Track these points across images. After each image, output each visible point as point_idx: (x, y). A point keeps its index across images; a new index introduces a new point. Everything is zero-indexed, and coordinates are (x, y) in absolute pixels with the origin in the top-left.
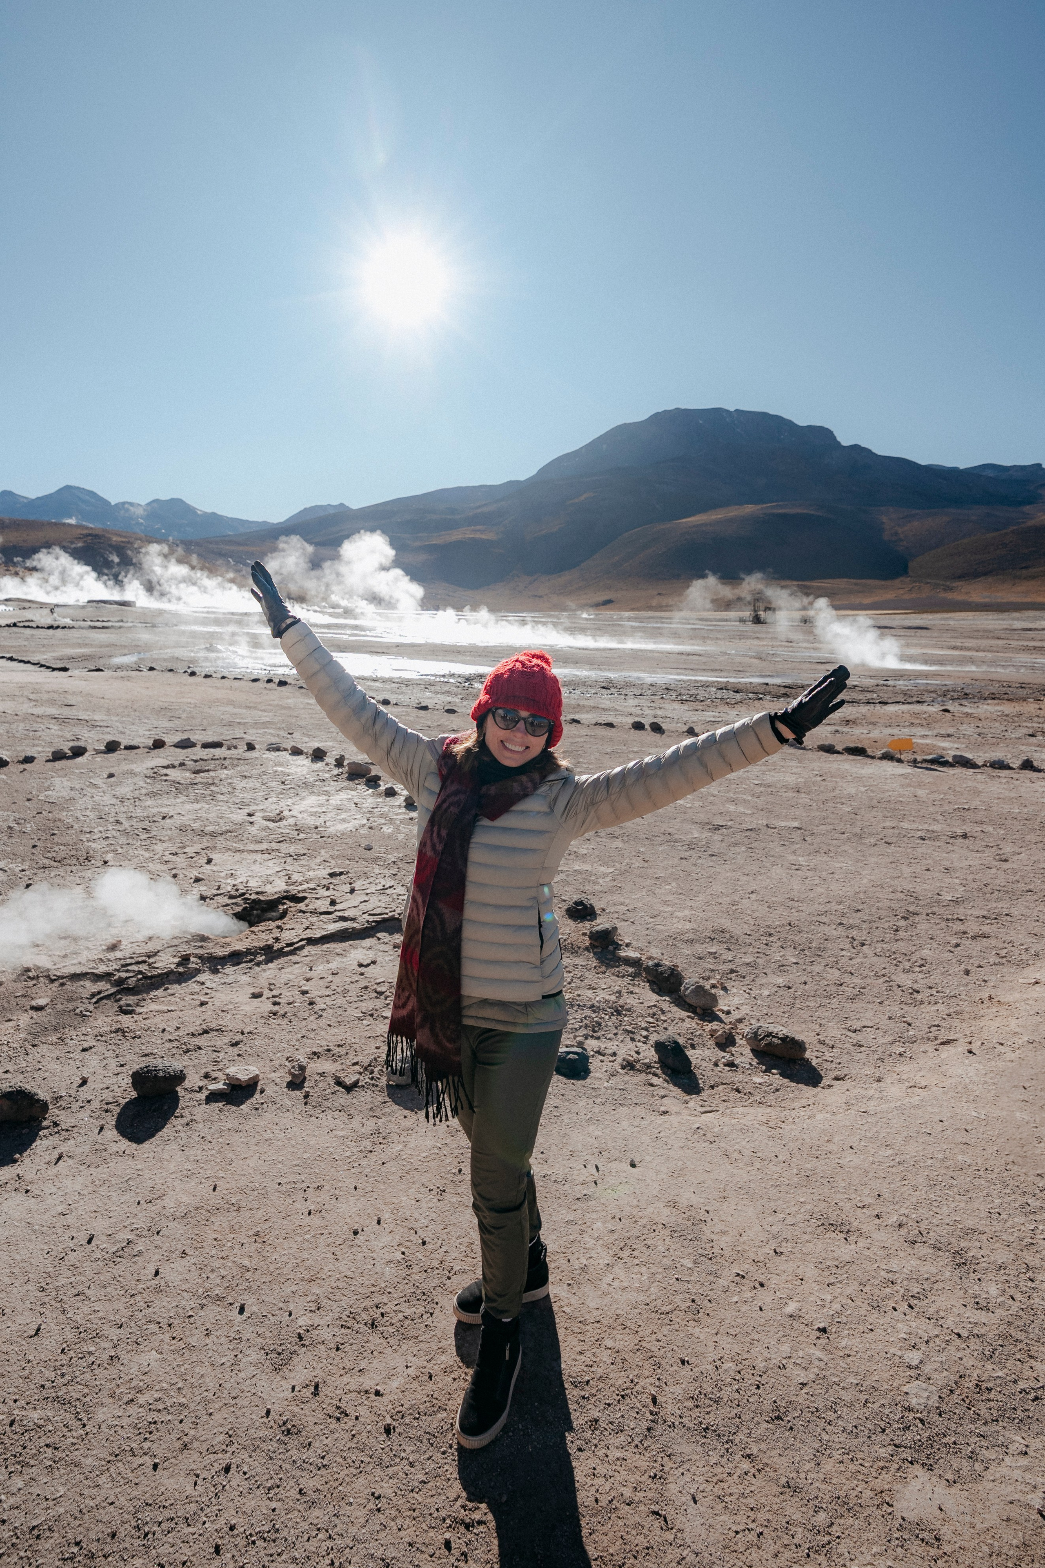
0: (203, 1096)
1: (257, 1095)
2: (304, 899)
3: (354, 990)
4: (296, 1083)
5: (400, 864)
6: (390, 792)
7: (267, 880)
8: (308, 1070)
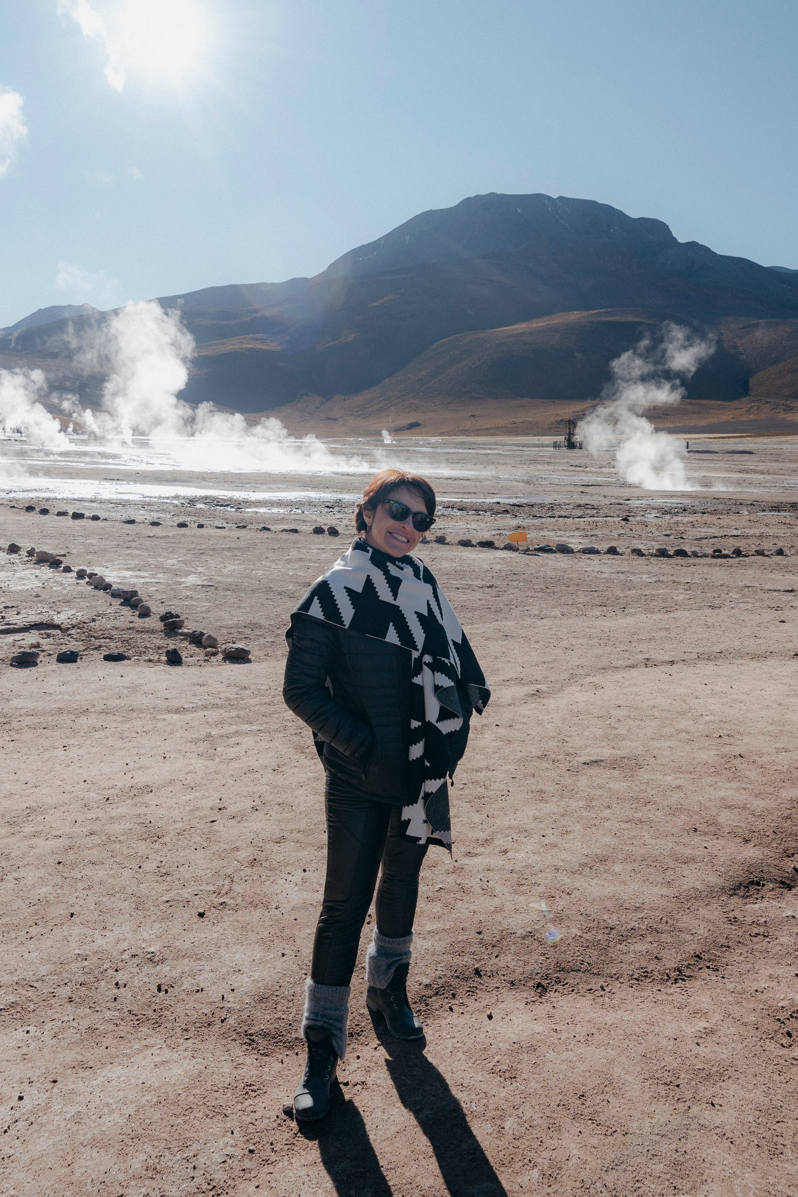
5: (58, 603)
6: (68, 570)
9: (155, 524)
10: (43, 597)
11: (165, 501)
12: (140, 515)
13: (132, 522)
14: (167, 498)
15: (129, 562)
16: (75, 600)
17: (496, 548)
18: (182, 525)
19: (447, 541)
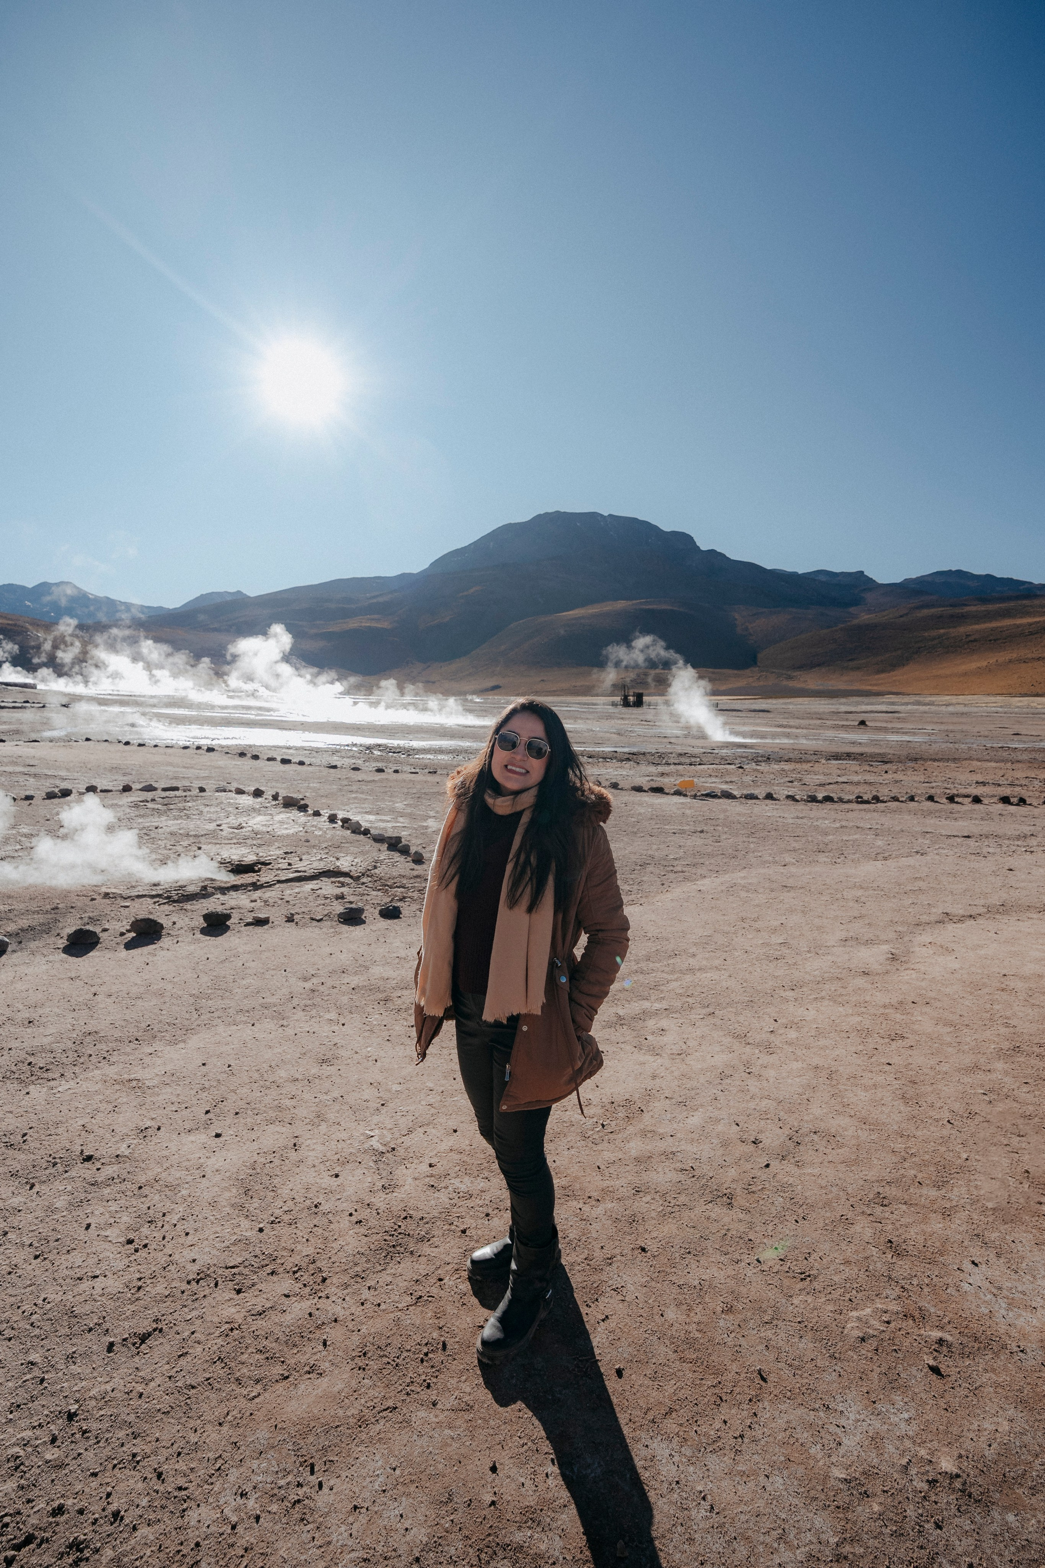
0: (243, 924)
1: (270, 924)
2: (270, 864)
3: (312, 898)
4: (290, 919)
5: (330, 848)
6: (317, 814)
7: (243, 856)
8: (295, 917)
9: (356, 769)
10: (313, 842)
11: (346, 748)
12: (336, 760)
13: (335, 767)
14: (346, 746)
15: (364, 805)
16: (343, 845)
17: (667, 794)
18: (380, 770)
19: (620, 787)
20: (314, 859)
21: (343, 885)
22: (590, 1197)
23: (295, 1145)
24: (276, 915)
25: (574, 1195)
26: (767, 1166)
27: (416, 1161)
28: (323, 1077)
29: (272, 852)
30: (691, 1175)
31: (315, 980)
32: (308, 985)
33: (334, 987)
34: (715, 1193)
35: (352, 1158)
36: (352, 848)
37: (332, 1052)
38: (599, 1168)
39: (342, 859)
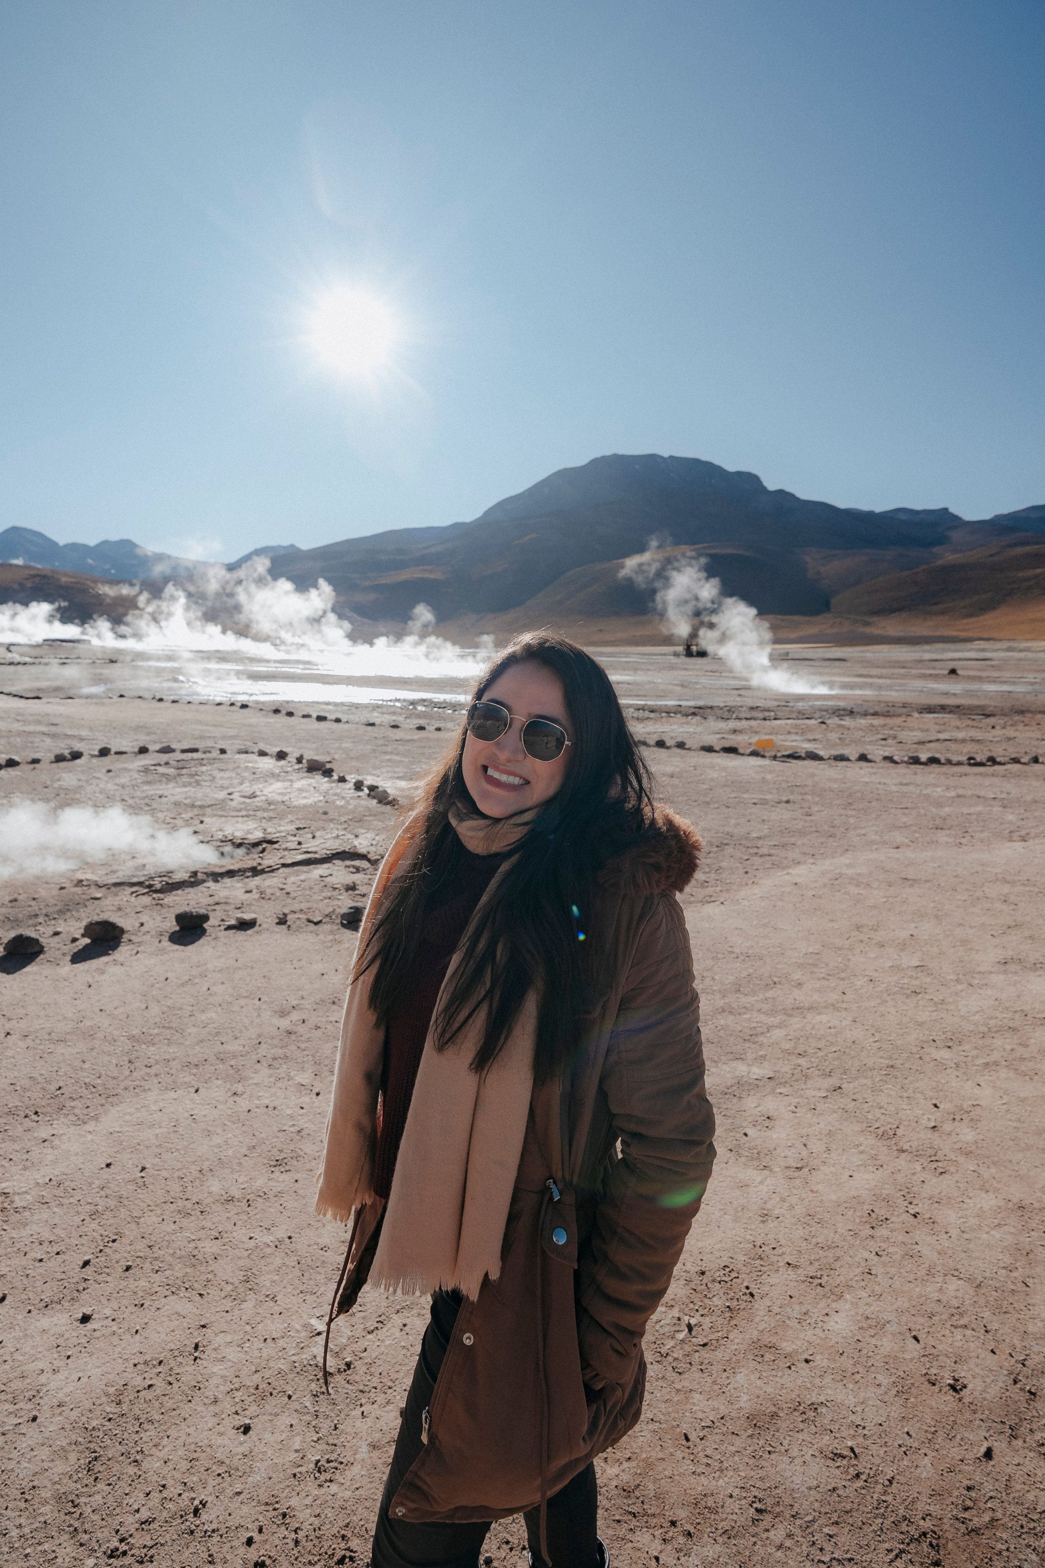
0: (223, 928)
1: (256, 928)
2: (277, 842)
3: (317, 888)
4: (282, 921)
5: (350, 822)
6: (342, 780)
7: (249, 832)
8: (289, 917)
9: (395, 727)
10: (332, 815)
11: (389, 703)
12: (375, 717)
13: (373, 725)
14: (390, 701)
15: (396, 769)
16: (365, 818)
17: (743, 755)
18: (421, 728)
19: (687, 746)
20: (329, 836)
21: (358, 870)
22: (673, 1523)
23: (196, 1347)
24: (265, 914)
25: (646, 1514)
26: (989, 1454)
27: (381, 1398)
28: (271, 1195)
29: (281, 829)
30: (853, 1472)
31: (295, 1016)
32: (285, 1023)
33: (318, 1028)
34: (904, 1527)
35: (279, 1384)
36: (375, 823)
37: (292, 1147)
38: (687, 1439)
39: (361, 836)
